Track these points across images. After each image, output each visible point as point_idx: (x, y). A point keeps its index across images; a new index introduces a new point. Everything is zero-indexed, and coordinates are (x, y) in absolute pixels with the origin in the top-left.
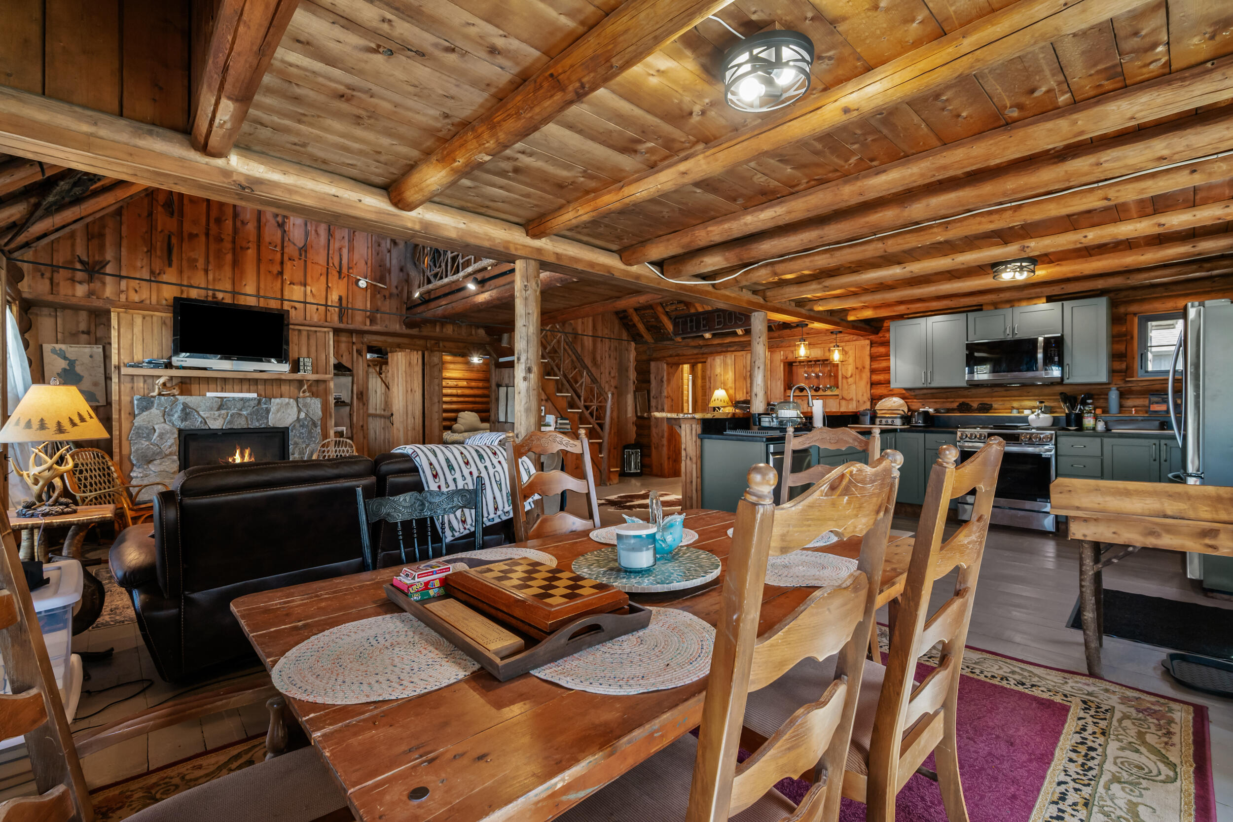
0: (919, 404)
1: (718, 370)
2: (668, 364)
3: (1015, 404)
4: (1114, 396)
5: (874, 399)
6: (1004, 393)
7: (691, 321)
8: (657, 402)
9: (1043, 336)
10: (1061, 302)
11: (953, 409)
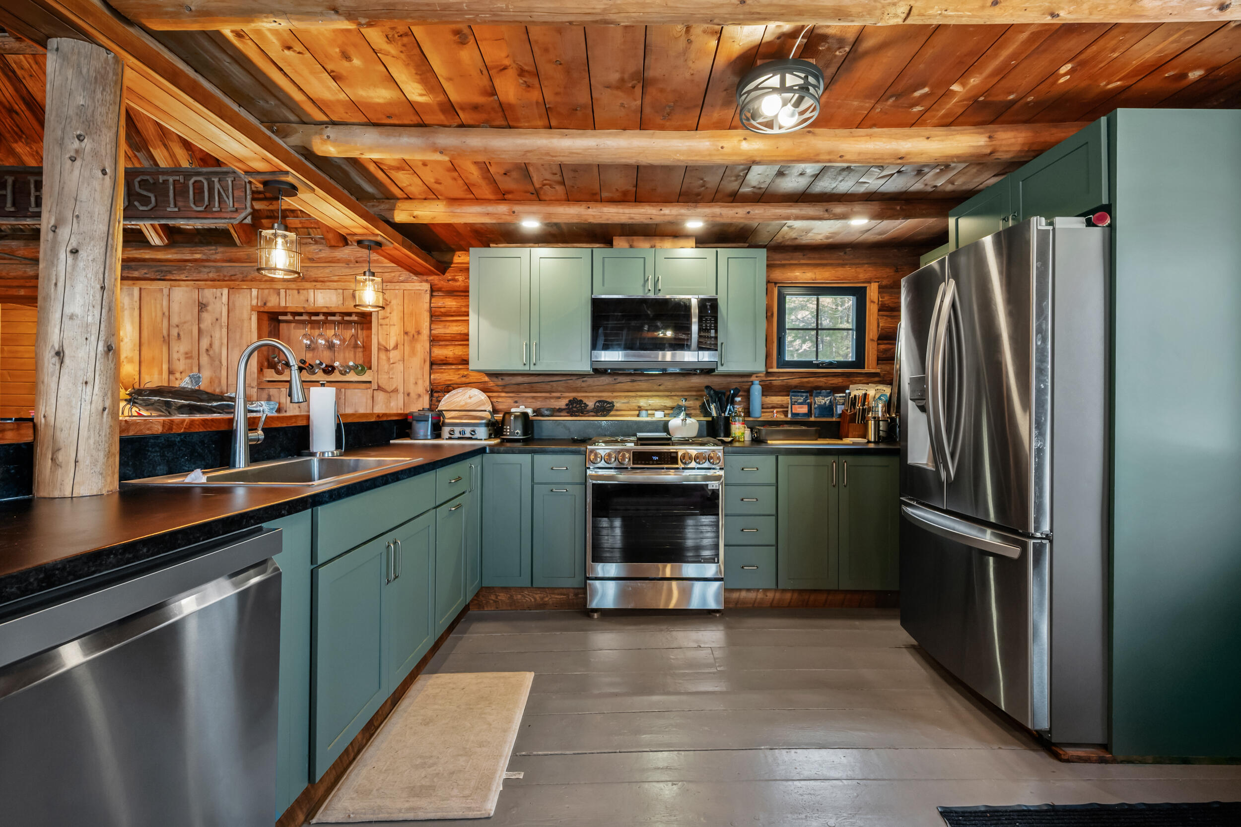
0: (510, 401)
3: (643, 402)
4: (756, 390)
5: (437, 391)
6: (628, 386)
9: (697, 297)
10: (715, 249)
11: (560, 410)
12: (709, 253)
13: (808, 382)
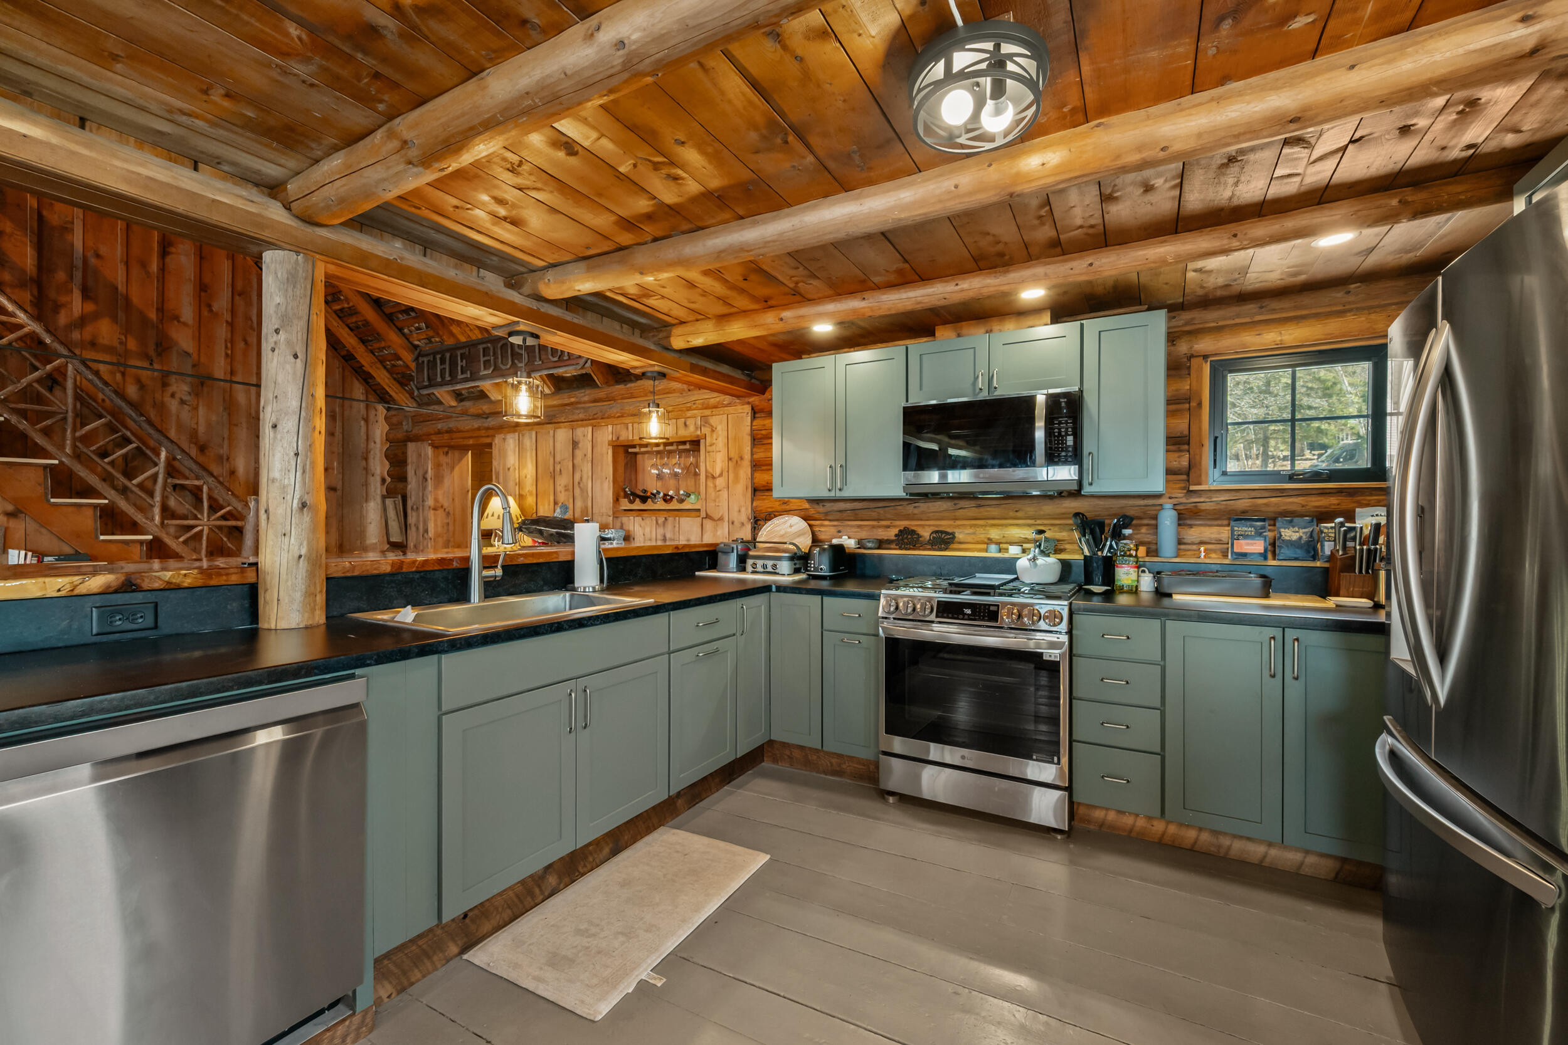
0: (833, 530)
1: (512, 459)
2: (435, 447)
3: (995, 534)
4: (1168, 519)
5: (758, 520)
6: (973, 512)
7: (443, 361)
8: (418, 516)
9: (1045, 392)
10: (1079, 322)
11: (889, 542)
12: (1068, 329)
13: (1266, 505)
